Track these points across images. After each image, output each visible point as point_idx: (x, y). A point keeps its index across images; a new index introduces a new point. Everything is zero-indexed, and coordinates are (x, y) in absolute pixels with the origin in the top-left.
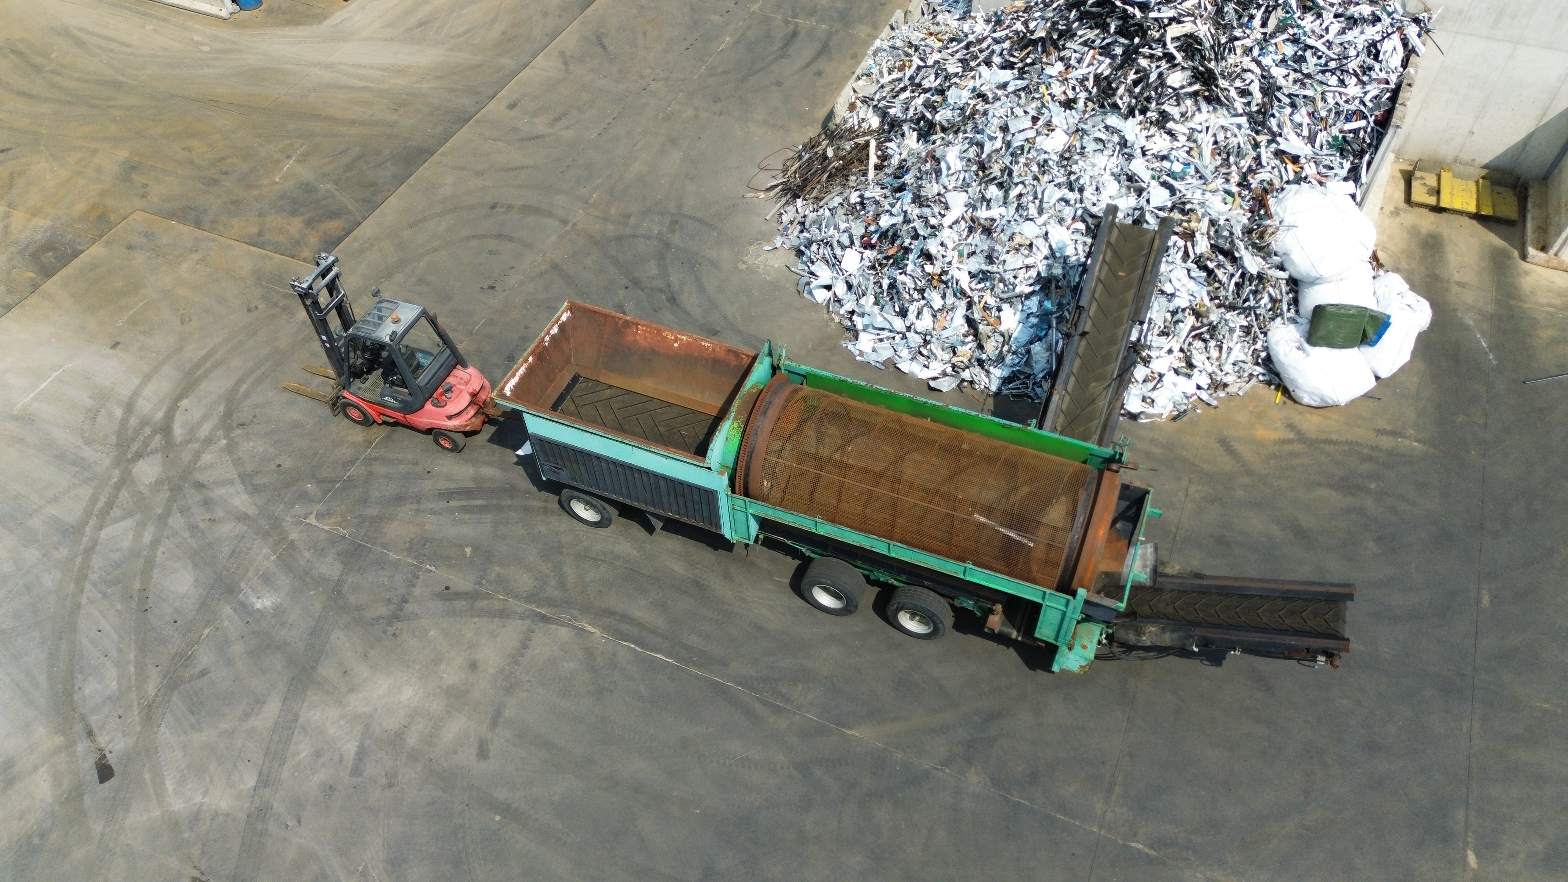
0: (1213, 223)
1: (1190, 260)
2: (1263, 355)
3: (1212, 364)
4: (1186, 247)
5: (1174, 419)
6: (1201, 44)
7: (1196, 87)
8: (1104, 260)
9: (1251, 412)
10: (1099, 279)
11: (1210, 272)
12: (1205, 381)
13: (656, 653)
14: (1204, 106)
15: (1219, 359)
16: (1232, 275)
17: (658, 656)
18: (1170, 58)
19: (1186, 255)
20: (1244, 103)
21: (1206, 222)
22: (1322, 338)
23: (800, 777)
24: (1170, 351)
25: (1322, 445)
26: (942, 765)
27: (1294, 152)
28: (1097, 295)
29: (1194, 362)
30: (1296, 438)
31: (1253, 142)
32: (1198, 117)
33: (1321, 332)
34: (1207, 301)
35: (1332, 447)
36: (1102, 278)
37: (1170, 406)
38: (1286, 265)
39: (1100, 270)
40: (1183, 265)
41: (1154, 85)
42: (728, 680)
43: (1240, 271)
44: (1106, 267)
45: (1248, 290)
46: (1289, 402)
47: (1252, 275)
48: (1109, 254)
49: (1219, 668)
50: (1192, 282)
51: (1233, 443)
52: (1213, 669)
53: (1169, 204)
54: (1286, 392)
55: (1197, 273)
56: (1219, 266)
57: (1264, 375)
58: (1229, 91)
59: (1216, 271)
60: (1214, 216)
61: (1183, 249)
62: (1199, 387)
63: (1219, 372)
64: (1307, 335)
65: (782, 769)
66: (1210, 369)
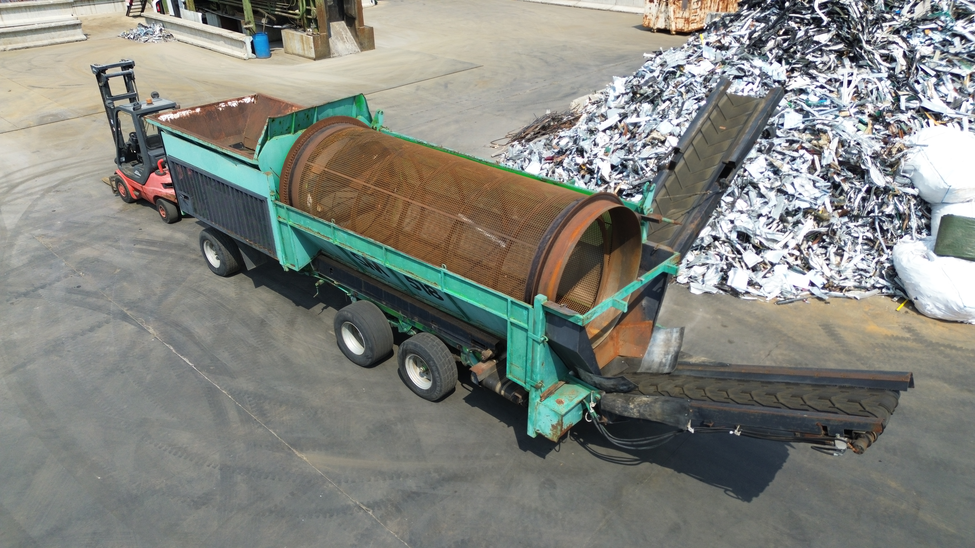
0: (842, 143)
1: (817, 173)
2: (887, 265)
3: (831, 270)
4: (813, 161)
5: (778, 303)
6: (848, 13)
7: (841, 46)
8: (708, 118)
9: (866, 313)
10: (700, 131)
11: (836, 186)
12: (820, 281)
13: (185, 357)
14: (847, 62)
15: (838, 265)
16: (860, 190)
17: (185, 359)
18: (817, 21)
19: (812, 169)
20: (888, 68)
21: (835, 143)
22: (948, 246)
23: (219, 477)
24: (786, 246)
25: (942, 348)
26: (368, 506)
27: (936, 109)
28: (694, 143)
29: (812, 263)
30: (912, 338)
31: (894, 95)
32: (840, 70)
33: (947, 241)
34: (830, 208)
35: (954, 351)
36: (703, 130)
37: (777, 293)
38: (916, 183)
39: (703, 124)
40: (809, 176)
41: (801, 40)
42: (225, 389)
43: (867, 186)
44: (709, 123)
45: (873, 203)
46: (911, 313)
47: (878, 188)
48: (715, 113)
49: (746, 503)
50: (817, 191)
51: (837, 329)
52: (738, 502)
53: (802, 126)
54: (911, 304)
55: (822, 183)
56: (846, 179)
57: (888, 288)
58: (873, 54)
59: (842, 184)
60: (845, 136)
61: (810, 162)
62: (812, 284)
63: (837, 276)
64: (934, 248)
65: (209, 466)
66: (828, 273)
